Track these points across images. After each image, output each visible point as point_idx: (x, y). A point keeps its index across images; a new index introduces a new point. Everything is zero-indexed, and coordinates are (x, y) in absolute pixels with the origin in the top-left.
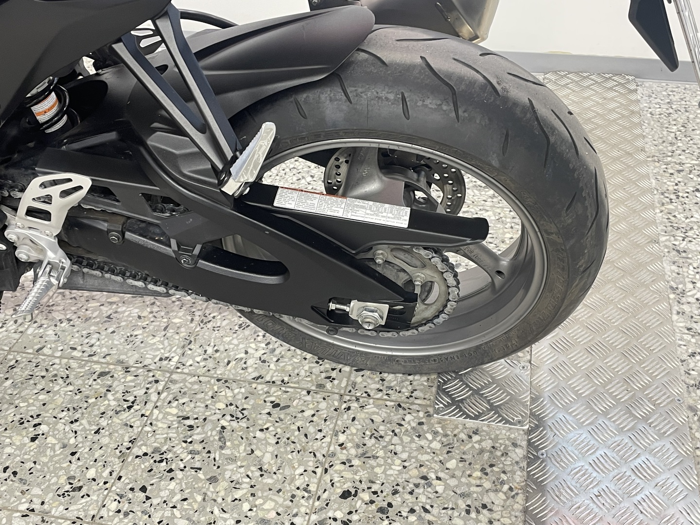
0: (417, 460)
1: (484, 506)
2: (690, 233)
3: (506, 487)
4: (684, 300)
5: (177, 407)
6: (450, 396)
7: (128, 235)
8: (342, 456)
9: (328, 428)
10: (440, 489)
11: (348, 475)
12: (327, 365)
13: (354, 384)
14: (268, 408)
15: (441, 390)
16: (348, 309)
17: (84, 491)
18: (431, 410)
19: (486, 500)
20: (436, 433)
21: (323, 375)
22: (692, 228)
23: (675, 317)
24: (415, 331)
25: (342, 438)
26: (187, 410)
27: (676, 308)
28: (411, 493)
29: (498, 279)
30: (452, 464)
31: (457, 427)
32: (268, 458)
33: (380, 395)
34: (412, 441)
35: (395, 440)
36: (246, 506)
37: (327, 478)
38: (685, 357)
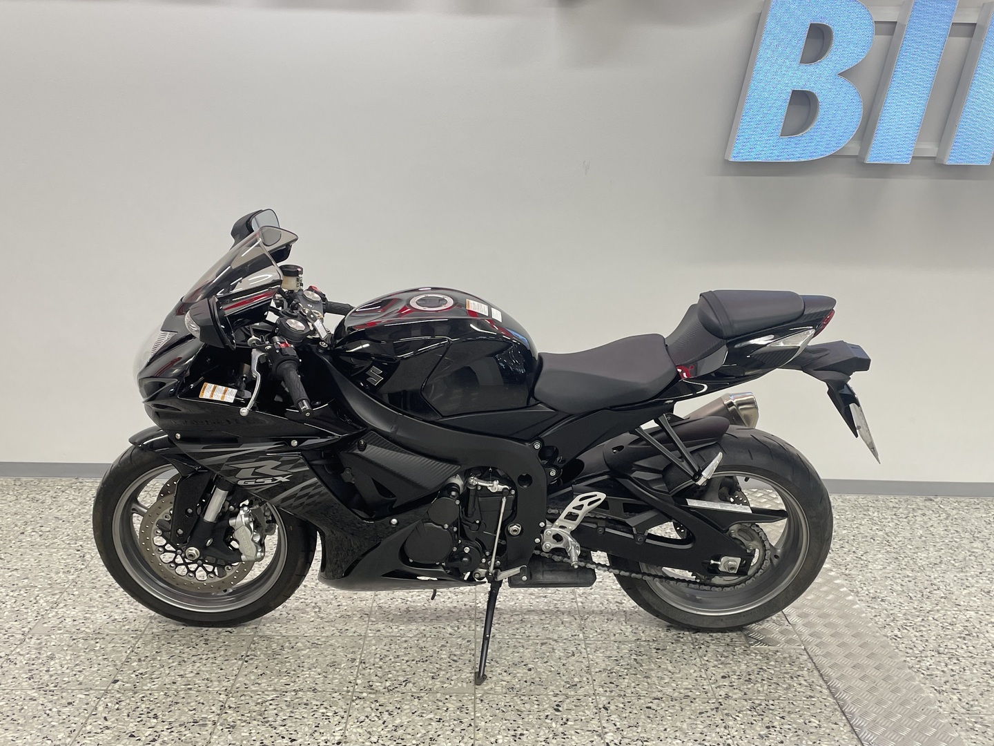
0: (753, 663)
1: (799, 676)
2: (848, 567)
3: (806, 669)
4: (859, 595)
5: (601, 653)
6: (755, 639)
7: (607, 530)
8: (711, 664)
9: (695, 655)
10: (773, 672)
11: (719, 670)
12: (674, 632)
13: (696, 639)
14: (655, 651)
15: (747, 636)
16: (719, 563)
17: (579, 686)
18: (747, 646)
19: (798, 673)
20: (756, 653)
21: (675, 636)
22: (848, 565)
23: (859, 602)
24: (744, 584)
25: (706, 658)
26: (608, 653)
27: (857, 599)
28: (758, 674)
29: (775, 561)
30: (772, 663)
31: (765, 651)
32: (670, 668)
33: (714, 642)
34: (745, 657)
35: (735, 657)
36: (674, 685)
37: (709, 672)
38: (872, 617)
